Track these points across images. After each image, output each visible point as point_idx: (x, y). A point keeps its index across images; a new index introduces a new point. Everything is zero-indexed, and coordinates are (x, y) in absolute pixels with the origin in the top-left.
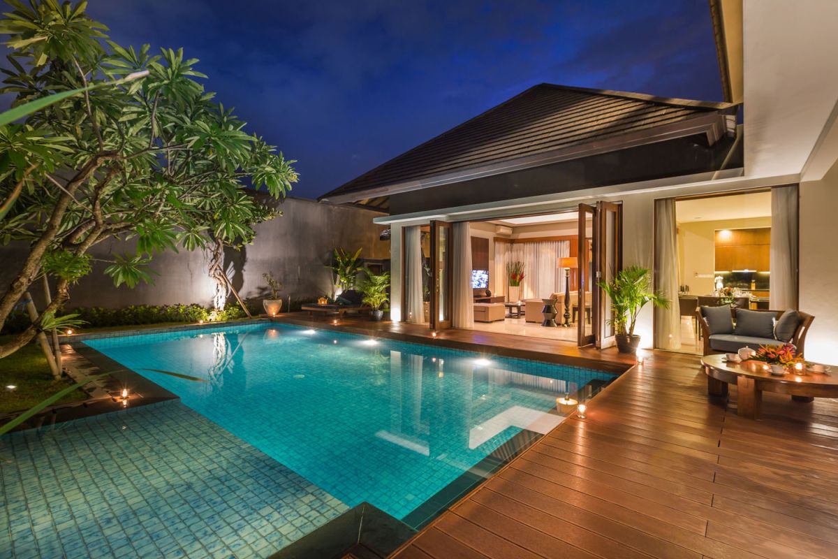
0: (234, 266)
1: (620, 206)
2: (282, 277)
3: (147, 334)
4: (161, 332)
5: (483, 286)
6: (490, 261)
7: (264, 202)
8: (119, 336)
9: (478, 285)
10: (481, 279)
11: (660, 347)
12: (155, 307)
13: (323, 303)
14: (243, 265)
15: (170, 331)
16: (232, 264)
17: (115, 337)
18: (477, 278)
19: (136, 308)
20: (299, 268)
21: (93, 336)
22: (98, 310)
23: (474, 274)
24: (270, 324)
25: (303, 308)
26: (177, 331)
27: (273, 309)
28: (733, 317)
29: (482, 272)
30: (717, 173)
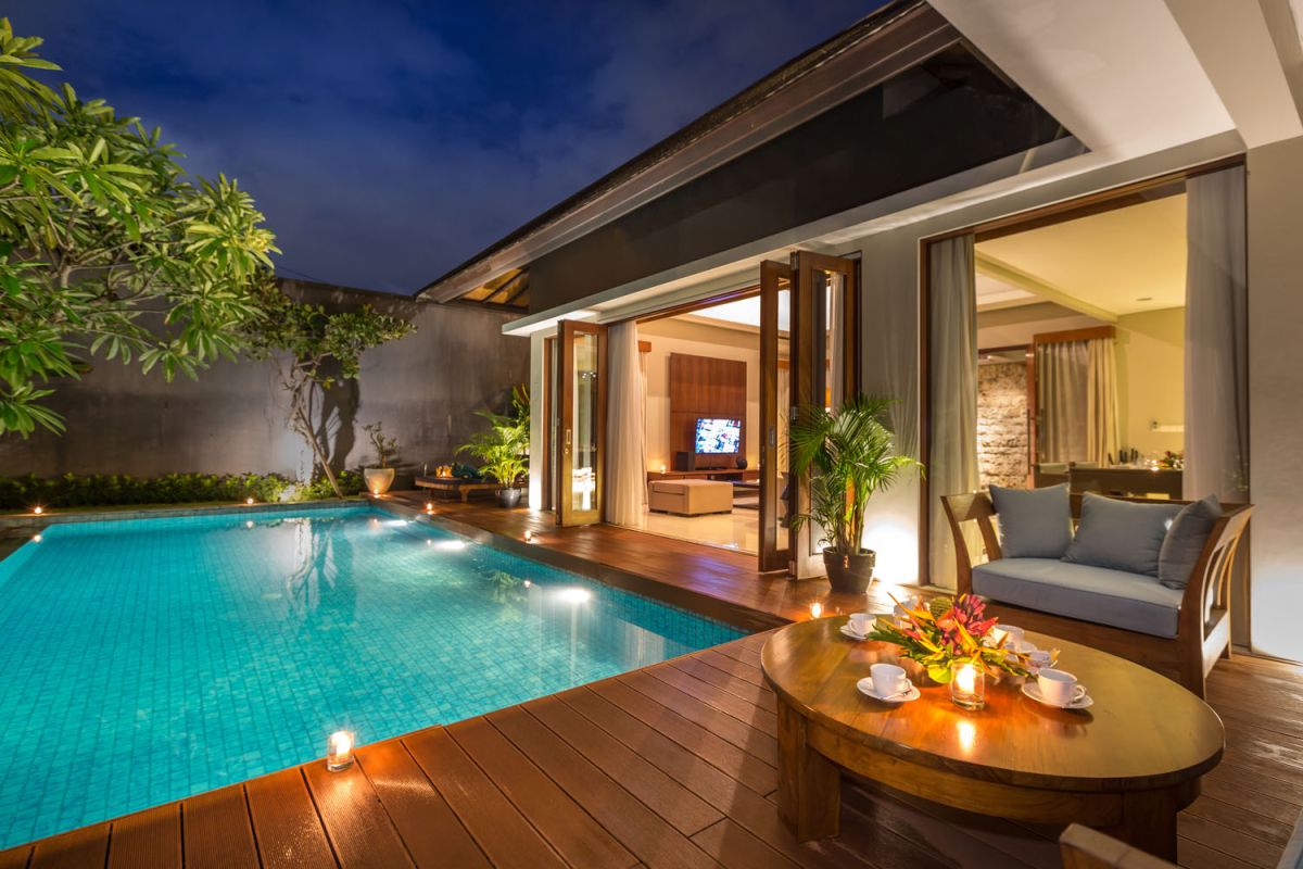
0: (339, 414)
1: (858, 262)
2: (420, 434)
3: (157, 517)
4: (182, 516)
5: (729, 448)
6: (748, 403)
7: (391, 310)
8: (112, 520)
9: (717, 448)
10: (724, 436)
11: (937, 582)
12: (209, 477)
13: (444, 474)
14: (353, 412)
15: (195, 515)
16: (336, 410)
17: (105, 520)
18: (714, 433)
19: (179, 477)
20: (450, 418)
21: (71, 518)
22: (121, 479)
23: (706, 426)
24: (368, 508)
25: (418, 483)
26: (207, 514)
27: (378, 485)
28: (1073, 516)
29: (725, 422)
30: (1030, 153)
